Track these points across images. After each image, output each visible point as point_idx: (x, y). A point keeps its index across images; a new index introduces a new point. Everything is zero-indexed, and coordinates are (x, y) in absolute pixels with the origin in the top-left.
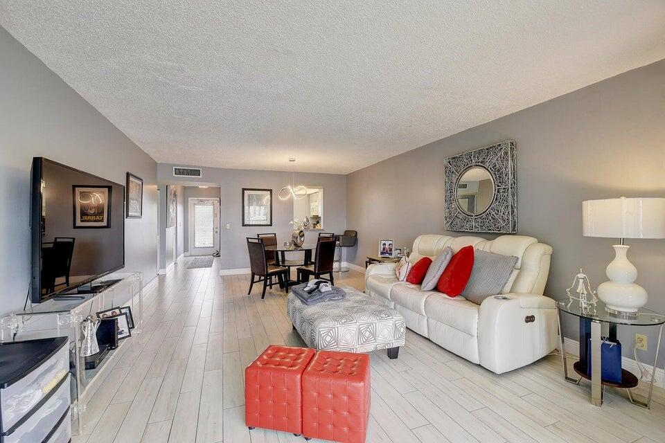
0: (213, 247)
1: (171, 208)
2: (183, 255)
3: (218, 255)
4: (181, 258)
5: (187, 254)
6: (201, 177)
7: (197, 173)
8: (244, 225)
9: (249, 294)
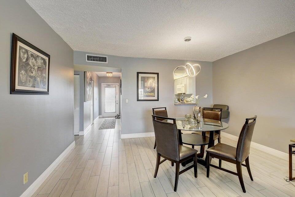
0: (115, 112)
1: (88, 89)
2: (98, 117)
3: (118, 117)
4: (97, 120)
5: (101, 116)
6: (107, 62)
7: (103, 59)
8: (138, 100)
9: (155, 176)
